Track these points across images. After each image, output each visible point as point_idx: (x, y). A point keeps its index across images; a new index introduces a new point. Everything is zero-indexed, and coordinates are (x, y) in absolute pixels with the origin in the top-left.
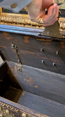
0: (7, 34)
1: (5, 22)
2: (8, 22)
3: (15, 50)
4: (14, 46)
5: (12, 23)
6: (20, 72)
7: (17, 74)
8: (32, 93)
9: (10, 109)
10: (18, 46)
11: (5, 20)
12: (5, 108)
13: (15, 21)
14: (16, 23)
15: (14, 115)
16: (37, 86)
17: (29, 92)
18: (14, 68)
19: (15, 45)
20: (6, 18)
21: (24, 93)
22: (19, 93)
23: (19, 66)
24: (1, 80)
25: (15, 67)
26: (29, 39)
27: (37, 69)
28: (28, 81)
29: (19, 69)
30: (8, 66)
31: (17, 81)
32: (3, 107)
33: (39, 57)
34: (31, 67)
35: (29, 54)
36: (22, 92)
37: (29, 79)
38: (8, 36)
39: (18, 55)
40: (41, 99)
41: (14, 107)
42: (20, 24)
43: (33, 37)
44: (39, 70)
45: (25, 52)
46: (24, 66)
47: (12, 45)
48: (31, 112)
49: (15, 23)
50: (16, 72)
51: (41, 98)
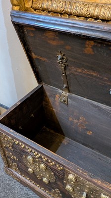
0: (54, 34)
1: (49, 12)
2: (55, 13)
3: (61, 66)
4: (62, 59)
5: (61, 14)
6: (64, 105)
7: (59, 109)
8: (80, 142)
9: (49, 164)
10: (70, 59)
11: (51, 8)
12: (39, 161)
13: (69, 10)
14: (70, 14)
15: (52, 173)
16: (91, 132)
17: (75, 140)
18: (55, 97)
19: (64, 57)
20: (52, 4)
21: (66, 141)
22: (58, 140)
23: (65, 95)
24: (32, 115)
25: (57, 96)
26: (94, 46)
27: (96, 103)
28: (76, 121)
29: (63, 99)
30: (45, 93)
31: (57, 120)
32: (36, 158)
33: (106, 83)
34: (85, 99)
35: (88, 75)
36: (64, 138)
37: (78, 119)
38: (54, 39)
39: (66, 76)
40: (95, 155)
41: (57, 162)
42: (78, 16)
43: (104, 44)
44: (100, 105)
45: (80, 71)
46: (74, 95)
47: (60, 56)
48: (85, 175)
49: (67, 14)
50: (58, 104)
51: (95, 153)
